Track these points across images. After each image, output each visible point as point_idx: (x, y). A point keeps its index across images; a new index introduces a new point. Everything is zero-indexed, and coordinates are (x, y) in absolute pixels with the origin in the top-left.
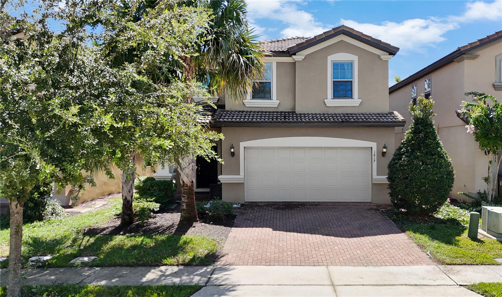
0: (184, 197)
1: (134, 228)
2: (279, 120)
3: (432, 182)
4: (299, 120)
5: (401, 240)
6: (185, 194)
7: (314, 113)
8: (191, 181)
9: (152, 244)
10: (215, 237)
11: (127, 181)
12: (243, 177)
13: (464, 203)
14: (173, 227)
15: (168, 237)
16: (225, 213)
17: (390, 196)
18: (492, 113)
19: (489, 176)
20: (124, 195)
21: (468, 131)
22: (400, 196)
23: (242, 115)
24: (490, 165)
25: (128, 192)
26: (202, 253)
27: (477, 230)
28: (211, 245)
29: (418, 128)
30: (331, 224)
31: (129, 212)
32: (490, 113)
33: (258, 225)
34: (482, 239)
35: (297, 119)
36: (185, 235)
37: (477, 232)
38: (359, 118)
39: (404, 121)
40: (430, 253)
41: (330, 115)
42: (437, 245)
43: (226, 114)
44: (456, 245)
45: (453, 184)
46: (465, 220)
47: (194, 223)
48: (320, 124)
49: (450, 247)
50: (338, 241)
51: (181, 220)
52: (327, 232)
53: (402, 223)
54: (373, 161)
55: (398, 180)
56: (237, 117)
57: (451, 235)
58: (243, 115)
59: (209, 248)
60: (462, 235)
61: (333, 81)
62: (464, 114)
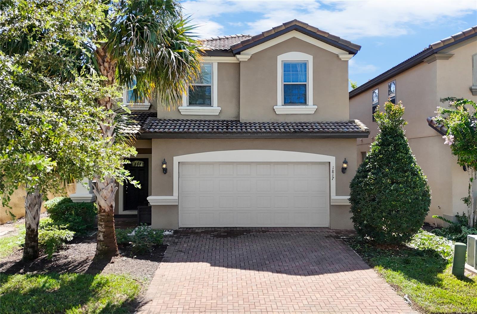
0: (101, 225)
1: (37, 265)
2: (220, 130)
3: (405, 205)
4: (244, 130)
5: (369, 279)
6: (102, 222)
7: (261, 121)
8: (110, 205)
9: (57, 287)
10: (138, 277)
11: (31, 206)
12: (177, 199)
13: (439, 227)
14: (87, 262)
15: (78, 277)
16: (153, 244)
17: (353, 222)
18: (473, 122)
19: (469, 196)
20: (28, 222)
21: (446, 143)
22: (365, 222)
23: (176, 124)
24: (470, 183)
25: (33, 219)
26: (119, 299)
27: (464, 266)
28: (132, 287)
29: (387, 139)
30: (282, 257)
31: (33, 243)
32: (471, 121)
33: (193, 259)
34: (470, 277)
35: (241, 129)
36: (99, 273)
37: (463, 268)
38: (315, 127)
39: (368, 132)
40: (408, 297)
41: (280, 125)
42: (415, 285)
43: (158, 124)
44: (439, 286)
45: (429, 206)
46: (445, 251)
47: (113, 257)
48: (268, 135)
49: (433, 288)
50: (291, 281)
51: (98, 253)
52: (277, 268)
53: (369, 255)
54: (331, 178)
55: (363, 202)
56: (171, 126)
57: (431, 272)
58: (178, 124)
59: (129, 291)
60: (444, 271)
61: (284, 85)
62: (439, 122)
